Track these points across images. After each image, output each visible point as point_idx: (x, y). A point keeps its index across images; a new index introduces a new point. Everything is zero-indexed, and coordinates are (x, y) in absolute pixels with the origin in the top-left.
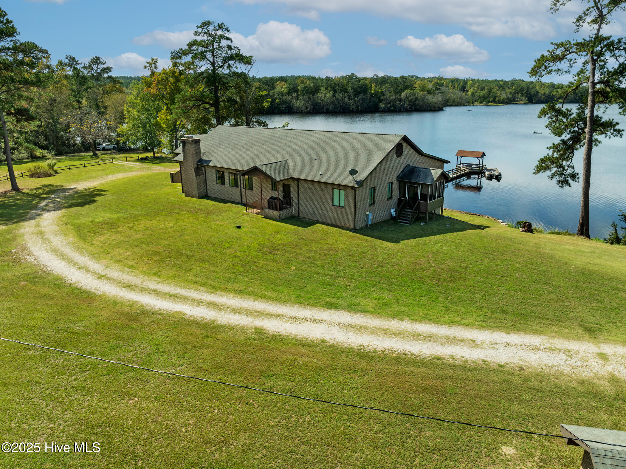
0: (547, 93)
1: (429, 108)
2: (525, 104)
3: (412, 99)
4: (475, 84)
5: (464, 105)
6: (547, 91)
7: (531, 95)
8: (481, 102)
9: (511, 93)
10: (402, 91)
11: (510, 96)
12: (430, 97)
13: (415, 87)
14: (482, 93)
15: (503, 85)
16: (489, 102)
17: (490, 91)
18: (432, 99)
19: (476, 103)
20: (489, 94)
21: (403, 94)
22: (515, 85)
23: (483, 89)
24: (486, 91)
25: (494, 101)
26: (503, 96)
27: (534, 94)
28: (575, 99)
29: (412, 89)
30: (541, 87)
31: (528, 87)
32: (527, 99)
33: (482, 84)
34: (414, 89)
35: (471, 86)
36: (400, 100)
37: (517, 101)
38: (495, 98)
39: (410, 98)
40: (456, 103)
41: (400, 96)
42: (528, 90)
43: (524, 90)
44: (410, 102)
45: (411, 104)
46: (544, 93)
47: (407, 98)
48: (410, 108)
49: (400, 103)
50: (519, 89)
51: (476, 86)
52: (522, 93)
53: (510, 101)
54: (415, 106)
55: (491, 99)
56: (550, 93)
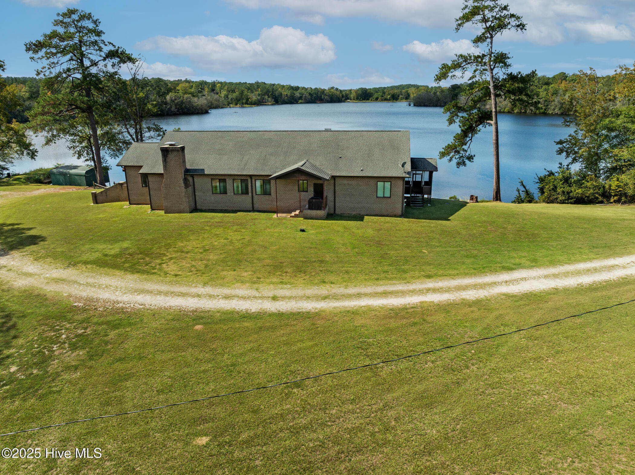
0: (289, 94)
1: (197, 111)
2: (272, 105)
3: (178, 103)
4: (224, 87)
5: (222, 108)
6: (288, 93)
7: (276, 97)
8: (236, 105)
9: (259, 95)
10: (164, 95)
11: (259, 98)
12: (196, 99)
13: (178, 90)
14: (235, 95)
15: (251, 87)
16: (243, 104)
17: (242, 93)
18: (200, 101)
19: (231, 105)
20: (242, 96)
21: (168, 97)
22: (261, 87)
23: (233, 91)
24: (237, 93)
25: (246, 103)
26: (254, 97)
27: (279, 95)
28: (312, 100)
29: (175, 92)
30: (282, 89)
31: (273, 89)
32: (273, 100)
33: (231, 87)
34: (177, 91)
35: (221, 89)
36: (166, 103)
37: (266, 102)
38: (247, 99)
39: (176, 101)
40: (215, 105)
41: (165, 99)
42: (273, 92)
43: (270, 92)
44: (176, 105)
45: (178, 107)
46: (287, 95)
47: (172, 101)
48: (177, 111)
49: (166, 107)
50: (265, 91)
51: (226, 88)
52: (268, 95)
53: (259, 103)
54: (182, 109)
55: (244, 101)
56: (291, 95)
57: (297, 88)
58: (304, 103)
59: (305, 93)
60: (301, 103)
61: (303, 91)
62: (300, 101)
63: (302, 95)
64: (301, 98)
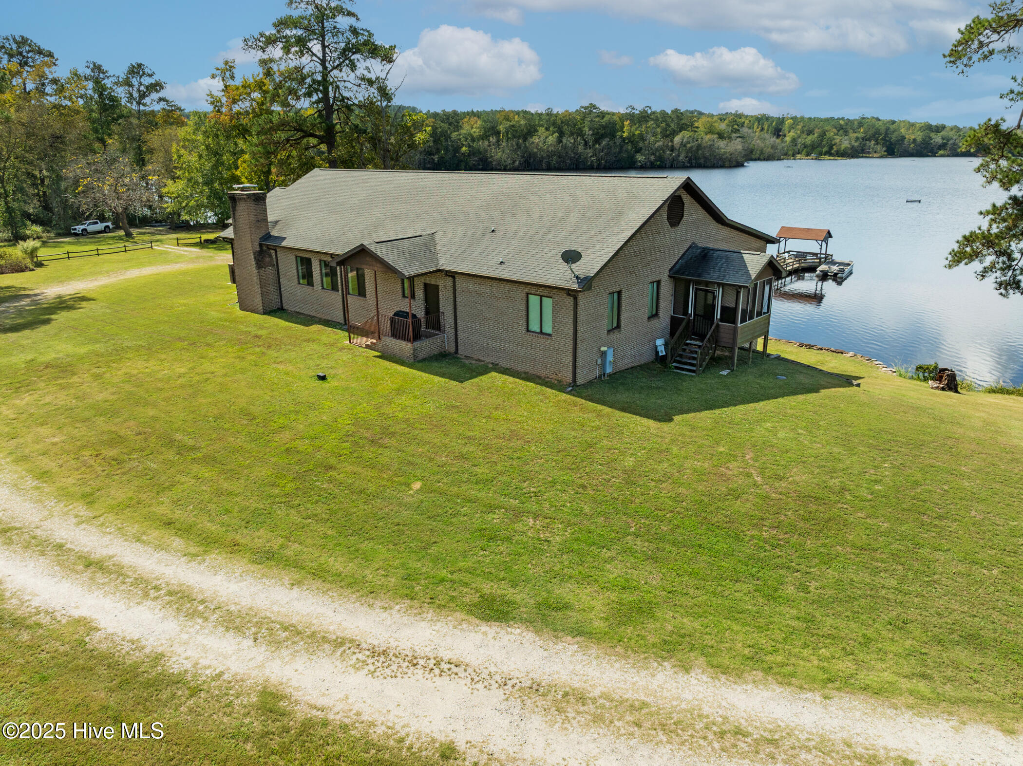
0: (919, 139)
1: (720, 163)
2: (881, 157)
3: (691, 147)
4: (797, 124)
5: (779, 159)
6: (919, 136)
7: (891, 144)
8: (808, 155)
9: (857, 139)
10: (674, 133)
11: (856, 144)
12: (722, 144)
13: (697, 127)
14: (809, 139)
15: (844, 127)
16: (820, 154)
17: (823, 134)
18: (724, 147)
19: (799, 156)
20: (822, 141)
21: (677, 139)
22: (865, 126)
23: (810, 132)
24: (816, 135)
25: (829, 153)
26: (845, 144)
27: (898, 141)
29: (692, 131)
30: (908, 129)
31: (888, 129)
32: (884, 149)
33: (808, 126)
34: (695, 130)
35: (792, 127)
36: (672, 149)
37: (869, 153)
38: (831, 148)
39: (689, 146)
40: (766, 155)
41: (672, 141)
42: (886, 134)
43: (880, 134)
44: (687, 153)
45: (690, 155)
46: (914, 140)
47: (683, 145)
48: (688, 162)
49: (671, 154)
50: (871, 132)
51: (800, 127)
52: (876, 140)
53: (855, 153)
54: (697, 158)
55: (825, 149)
56: (924, 140)
57: (939, 129)
58: (948, 156)
59: (955, 138)
60: (942, 156)
61: (951, 133)
62: (941, 152)
63: (948, 140)
64: (943, 146)
